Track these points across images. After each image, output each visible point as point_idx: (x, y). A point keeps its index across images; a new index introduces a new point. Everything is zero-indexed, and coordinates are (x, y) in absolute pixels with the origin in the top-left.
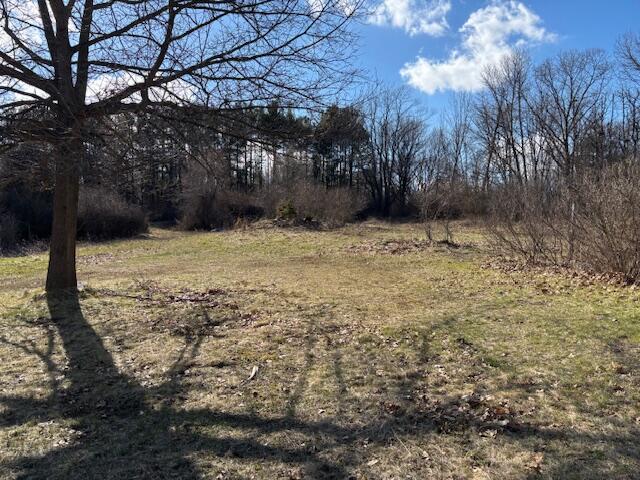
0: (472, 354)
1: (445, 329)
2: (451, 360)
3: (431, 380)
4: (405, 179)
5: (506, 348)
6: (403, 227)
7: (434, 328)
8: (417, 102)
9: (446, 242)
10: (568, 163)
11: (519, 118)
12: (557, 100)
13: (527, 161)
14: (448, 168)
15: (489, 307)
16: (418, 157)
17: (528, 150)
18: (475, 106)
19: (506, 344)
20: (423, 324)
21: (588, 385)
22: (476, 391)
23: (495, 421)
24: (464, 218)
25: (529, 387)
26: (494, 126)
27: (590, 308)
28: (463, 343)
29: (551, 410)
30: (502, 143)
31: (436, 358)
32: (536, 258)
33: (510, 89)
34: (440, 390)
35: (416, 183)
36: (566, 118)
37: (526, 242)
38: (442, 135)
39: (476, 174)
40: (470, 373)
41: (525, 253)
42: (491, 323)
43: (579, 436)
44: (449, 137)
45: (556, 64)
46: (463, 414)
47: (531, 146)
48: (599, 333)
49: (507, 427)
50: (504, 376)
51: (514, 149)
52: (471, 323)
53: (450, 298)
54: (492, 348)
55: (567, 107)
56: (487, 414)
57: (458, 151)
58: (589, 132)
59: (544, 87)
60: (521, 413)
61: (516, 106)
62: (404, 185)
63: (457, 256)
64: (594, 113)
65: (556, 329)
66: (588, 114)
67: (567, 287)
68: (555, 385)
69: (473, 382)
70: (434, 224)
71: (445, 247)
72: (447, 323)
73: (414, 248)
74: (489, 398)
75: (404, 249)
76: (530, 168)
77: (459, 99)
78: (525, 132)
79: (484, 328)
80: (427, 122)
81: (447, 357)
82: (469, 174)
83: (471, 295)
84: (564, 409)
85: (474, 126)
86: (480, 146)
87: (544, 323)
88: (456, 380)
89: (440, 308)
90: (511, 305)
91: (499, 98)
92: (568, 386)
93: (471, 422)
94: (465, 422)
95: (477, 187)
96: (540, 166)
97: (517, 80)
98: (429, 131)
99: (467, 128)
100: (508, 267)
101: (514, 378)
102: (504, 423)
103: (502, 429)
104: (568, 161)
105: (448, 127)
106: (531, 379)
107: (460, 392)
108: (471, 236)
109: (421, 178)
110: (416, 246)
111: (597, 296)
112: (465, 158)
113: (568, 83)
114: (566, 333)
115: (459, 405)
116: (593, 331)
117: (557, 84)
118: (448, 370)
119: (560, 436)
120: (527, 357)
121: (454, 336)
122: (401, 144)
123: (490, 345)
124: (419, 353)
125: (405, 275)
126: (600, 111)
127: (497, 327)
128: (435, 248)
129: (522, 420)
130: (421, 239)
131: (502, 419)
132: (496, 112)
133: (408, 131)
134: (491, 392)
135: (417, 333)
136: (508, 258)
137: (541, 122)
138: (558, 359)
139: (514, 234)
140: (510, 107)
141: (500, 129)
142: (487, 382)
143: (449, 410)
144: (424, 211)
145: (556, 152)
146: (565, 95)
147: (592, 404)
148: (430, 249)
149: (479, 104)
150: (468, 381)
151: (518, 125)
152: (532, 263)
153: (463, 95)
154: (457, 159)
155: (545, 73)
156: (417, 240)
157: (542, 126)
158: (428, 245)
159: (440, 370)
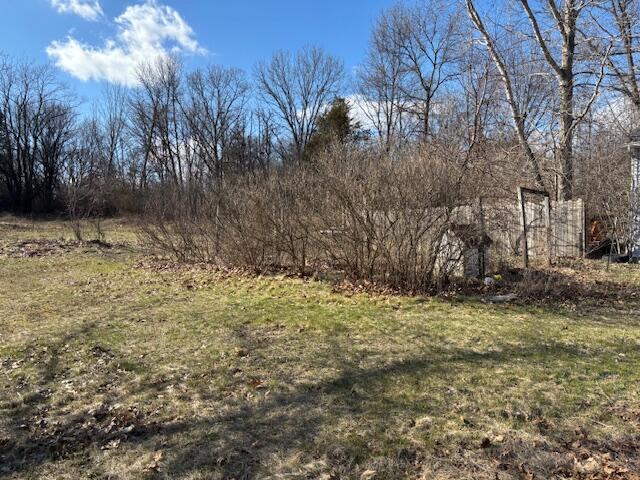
0: (107, 361)
1: (82, 337)
2: (82, 372)
3: (54, 400)
4: (51, 170)
5: (145, 348)
6: (48, 225)
7: (69, 338)
8: (64, 86)
9: (97, 242)
10: (218, 168)
11: (174, 120)
12: (207, 109)
13: (183, 162)
14: (103, 162)
15: (135, 309)
16: (67, 146)
17: (182, 152)
18: (131, 102)
19: (145, 345)
20: (56, 336)
21: (213, 372)
22: (105, 402)
23: (121, 429)
24: (120, 216)
25: (160, 385)
26: (151, 125)
27: (225, 299)
28: (99, 350)
29: (177, 403)
30: (158, 142)
31: (65, 373)
32: (186, 255)
33: (165, 91)
34: (64, 409)
35: (66, 175)
36: (215, 126)
37: (176, 241)
38: (94, 126)
39: (133, 170)
40: (102, 382)
41: (177, 252)
42: (133, 325)
43: (199, 423)
44: (103, 129)
45: (205, 75)
46: (86, 430)
47: (185, 149)
48: (229, 322)
49: (132, 432)
50: (138, 378)
51: (170, 150)
52: (113, 327)
53: (94, 303)
54: (130, 351)
55: (215, 117)
56: (113, 423)
57: (113, 145)
58: (234, 141)
59: (196, 95)
60: (149, 413)
61: (171, 108)
62: (51, 177)
63: (108, 257)
64: (237, 125)
65: (193, 323)
66: (233, 125)
67: (209, 281)
68: (185, 378)
69: (104, 391)
70: (84, 222)
71: (95, 247)
72: (85, 330)
73: (59, 250)
74: (117, 406)
75: (46, 250)
76: (185, 170)
77: (114, 91)
78: (179, 134)
79: (125, 330)
80: (77, 110)
81: (78, 370)
82: (126, 170)
83: (118, 297)
84: (190, 400)
85: (129, 122)
86: (136, 143)
87: (184, 318)
88: (84, 394)
89: (80, 315)
90: (156, 304)
91: (155, 98)
92: (196, 376)
93: (93, 438)
94: (87, 439)
95: (134, 184)
96: (194, 168)
97: (172, 83)
98: (79, 121)
99: (123, 123)
100: (158, 265)
101: (148, 379)
102: (130, 428)
103: (126, 436)
104: (217, 166)
105: (102, 119)
106: (164, 376)
107: (86, 407)
108: (126, 234)
109: (72, 170)
110: (61, 246)
111: (233, 288)
112: (121, 154)
113: (216, 94)
114: (202, 325)
115: (83, 421)
116: (224, 320)
117: (207, 94)
118: (76, 384)
119: (182, 427)
120: (164, 356)
121: (91, 345)
122: (45, 131)
123: (128, 349)
124: (44, 370)
125: (43, 281)
126: (241, 125)
127: (138, 328)
128: (85, 249)
129: (147, 421)
130: (68, 239)
131: (129, 425)
132: (152, 111)
133: (54, 117)
134: (122, 399)
135: (45, 349)
136: (160, 257)
137: (194, 126)
138: (191, 351)
139: (165, 232)
140: (165, 108)
141: (156, 129)
142: (119, 389)
143: (70, 430)
144: (71, 208)
145: (207, 158)
146: (213, 104)
147: (214, 389)
148: (78, 250)
149: (134, 100)
150: (98, 392)
151: (173, 127)
152: (183, 260)
153: (118, 88)
154: (112, 154)
155: (195, 81)
156: (63, 240)
157: (195, 131)
158: (76, 245)
159: (67, 386)
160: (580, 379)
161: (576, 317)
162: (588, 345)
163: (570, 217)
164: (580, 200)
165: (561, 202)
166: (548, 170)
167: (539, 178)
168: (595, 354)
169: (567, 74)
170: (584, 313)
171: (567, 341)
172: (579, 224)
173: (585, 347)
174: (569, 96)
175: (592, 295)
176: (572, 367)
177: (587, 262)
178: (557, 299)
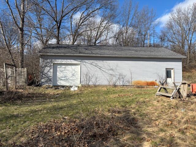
160: (17, 125)
161: (21, 105)
162: (22, 113)
163: (23, 74)
164: (26, 68)
165: (20, 69)
166: (16, 58)
167: (13, 60)
168: (24, 116)
169: (22, 30)
170: (23, 103)
171: (15, 113)
172: (25, 76)
173: (21, 114)
174: (22, 37)
175: (27, 97)
176: (16, 122)
177: (28, 87)
178: (15, 100)
